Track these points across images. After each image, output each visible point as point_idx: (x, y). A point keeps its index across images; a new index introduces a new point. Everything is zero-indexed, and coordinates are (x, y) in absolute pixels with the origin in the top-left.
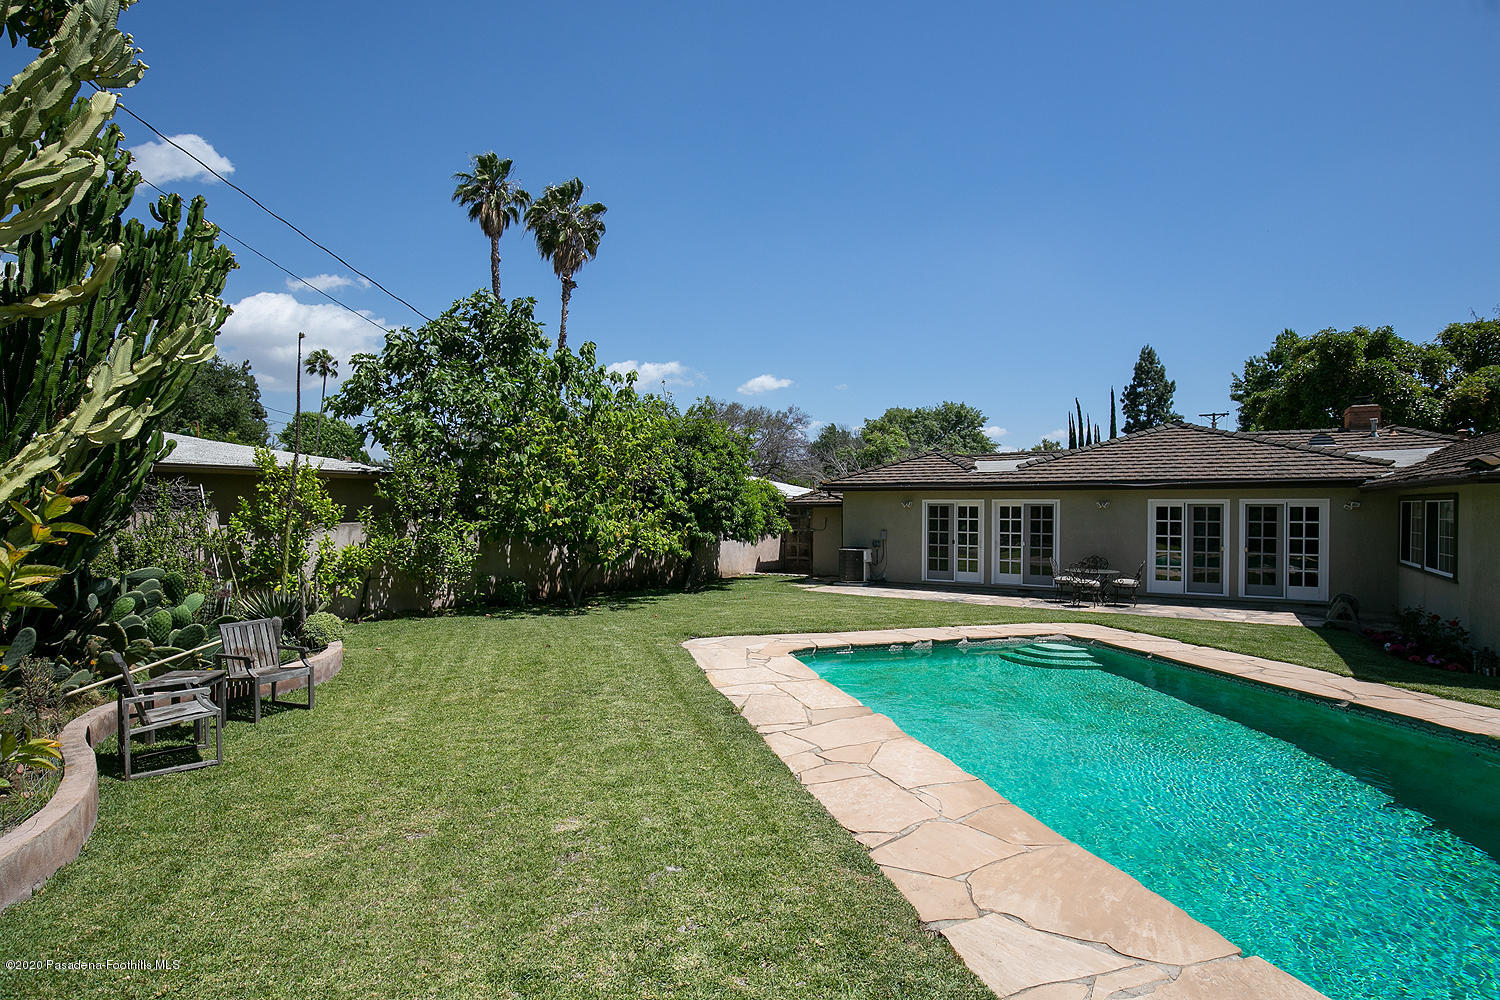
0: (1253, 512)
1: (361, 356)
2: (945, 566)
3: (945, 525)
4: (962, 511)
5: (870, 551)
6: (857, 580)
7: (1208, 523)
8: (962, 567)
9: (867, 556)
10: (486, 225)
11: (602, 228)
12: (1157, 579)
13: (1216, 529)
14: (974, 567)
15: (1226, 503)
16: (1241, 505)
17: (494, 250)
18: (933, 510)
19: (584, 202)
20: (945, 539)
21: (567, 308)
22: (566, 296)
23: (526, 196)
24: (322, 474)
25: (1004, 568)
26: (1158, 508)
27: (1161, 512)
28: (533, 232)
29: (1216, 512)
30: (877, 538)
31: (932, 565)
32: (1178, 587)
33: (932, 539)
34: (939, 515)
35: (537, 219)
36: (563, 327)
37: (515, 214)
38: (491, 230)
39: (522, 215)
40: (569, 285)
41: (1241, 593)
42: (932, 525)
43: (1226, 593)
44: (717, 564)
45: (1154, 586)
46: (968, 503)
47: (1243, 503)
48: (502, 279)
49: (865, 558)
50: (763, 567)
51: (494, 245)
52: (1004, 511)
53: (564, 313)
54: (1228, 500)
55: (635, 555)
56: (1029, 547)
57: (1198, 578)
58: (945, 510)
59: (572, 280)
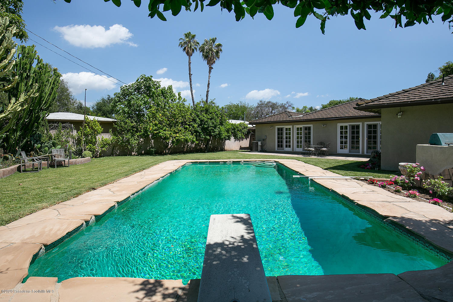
0: (369, 126)
1: (116, 93)
2: (282, 146)
3: (282, 134)
4: (287, 129)
5: (260, 142)
6: (257, 150)
7: (355, 130)
8: (286, 146)
9: (259, 143)
10: (188, 53)
11: (221, 50)
12: (341, 149)
13: (358, 133)
14: (290, 146)
15: (361, 124)
16: (365, 124)
17: (189, 60)
18: (279, 129)
19: (217, 43)
20: (282, 138)
21: (210, 75)
22: (210, 72)
23: (198, 43)
24: (98, 121)
25: (298, 147)
26: (340, 126)
27: (342, 128)
28: (201, 53)
29: (358, 127)
30: (264, 138)
31: (278, 146)
32: (346, 151)
33: (278, 138)
34: (280, 130)
35: (202, 50)
36: (209, 81)
37: (196, 49)
38: (189, 54)
39: (198, 49)
40: (211, 68)
41: (365, 153)
42: (278, 134)
43: (361, 153)
44: (224, 147)
45: (339, 151)
46: (288, 127)
47: (366, 123)
48: (191, 68)
49: (259, 144)
50: (241, 148)
51: (189, 58)
52: (298, 129)
53: (209, 77)
54: (361, 123)
55: (194, 144)
56: (304, 140)
57: (353, 147)
58: (282, 129)
59: (212, 67)
